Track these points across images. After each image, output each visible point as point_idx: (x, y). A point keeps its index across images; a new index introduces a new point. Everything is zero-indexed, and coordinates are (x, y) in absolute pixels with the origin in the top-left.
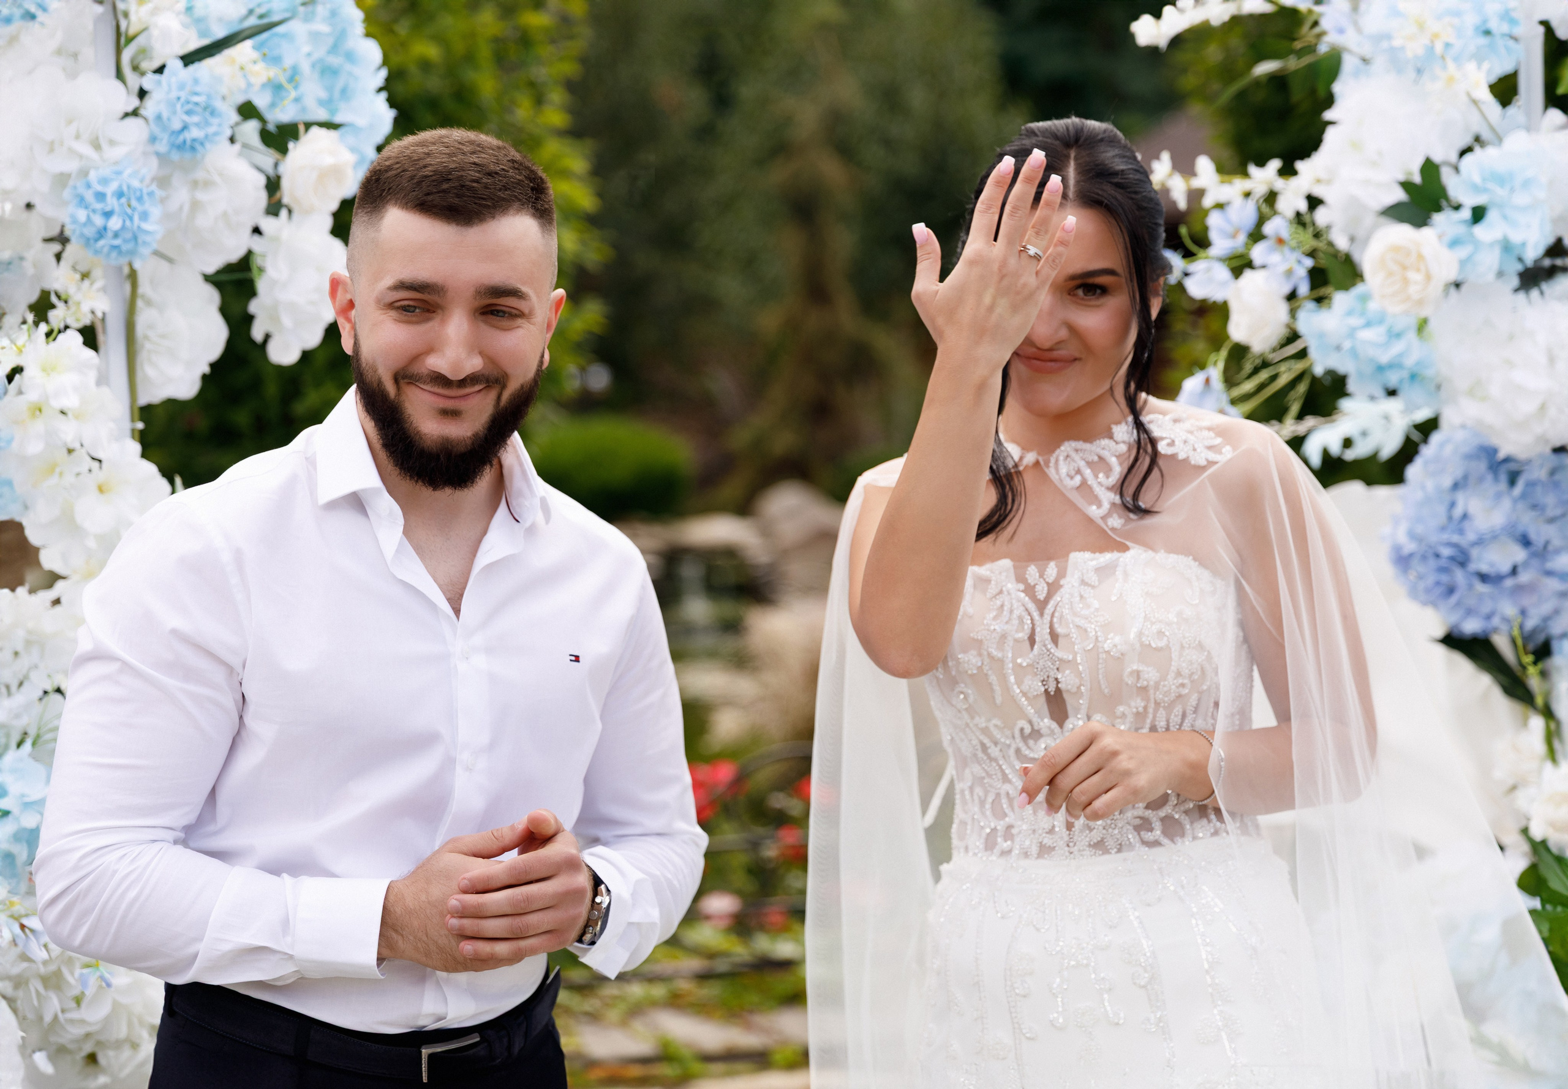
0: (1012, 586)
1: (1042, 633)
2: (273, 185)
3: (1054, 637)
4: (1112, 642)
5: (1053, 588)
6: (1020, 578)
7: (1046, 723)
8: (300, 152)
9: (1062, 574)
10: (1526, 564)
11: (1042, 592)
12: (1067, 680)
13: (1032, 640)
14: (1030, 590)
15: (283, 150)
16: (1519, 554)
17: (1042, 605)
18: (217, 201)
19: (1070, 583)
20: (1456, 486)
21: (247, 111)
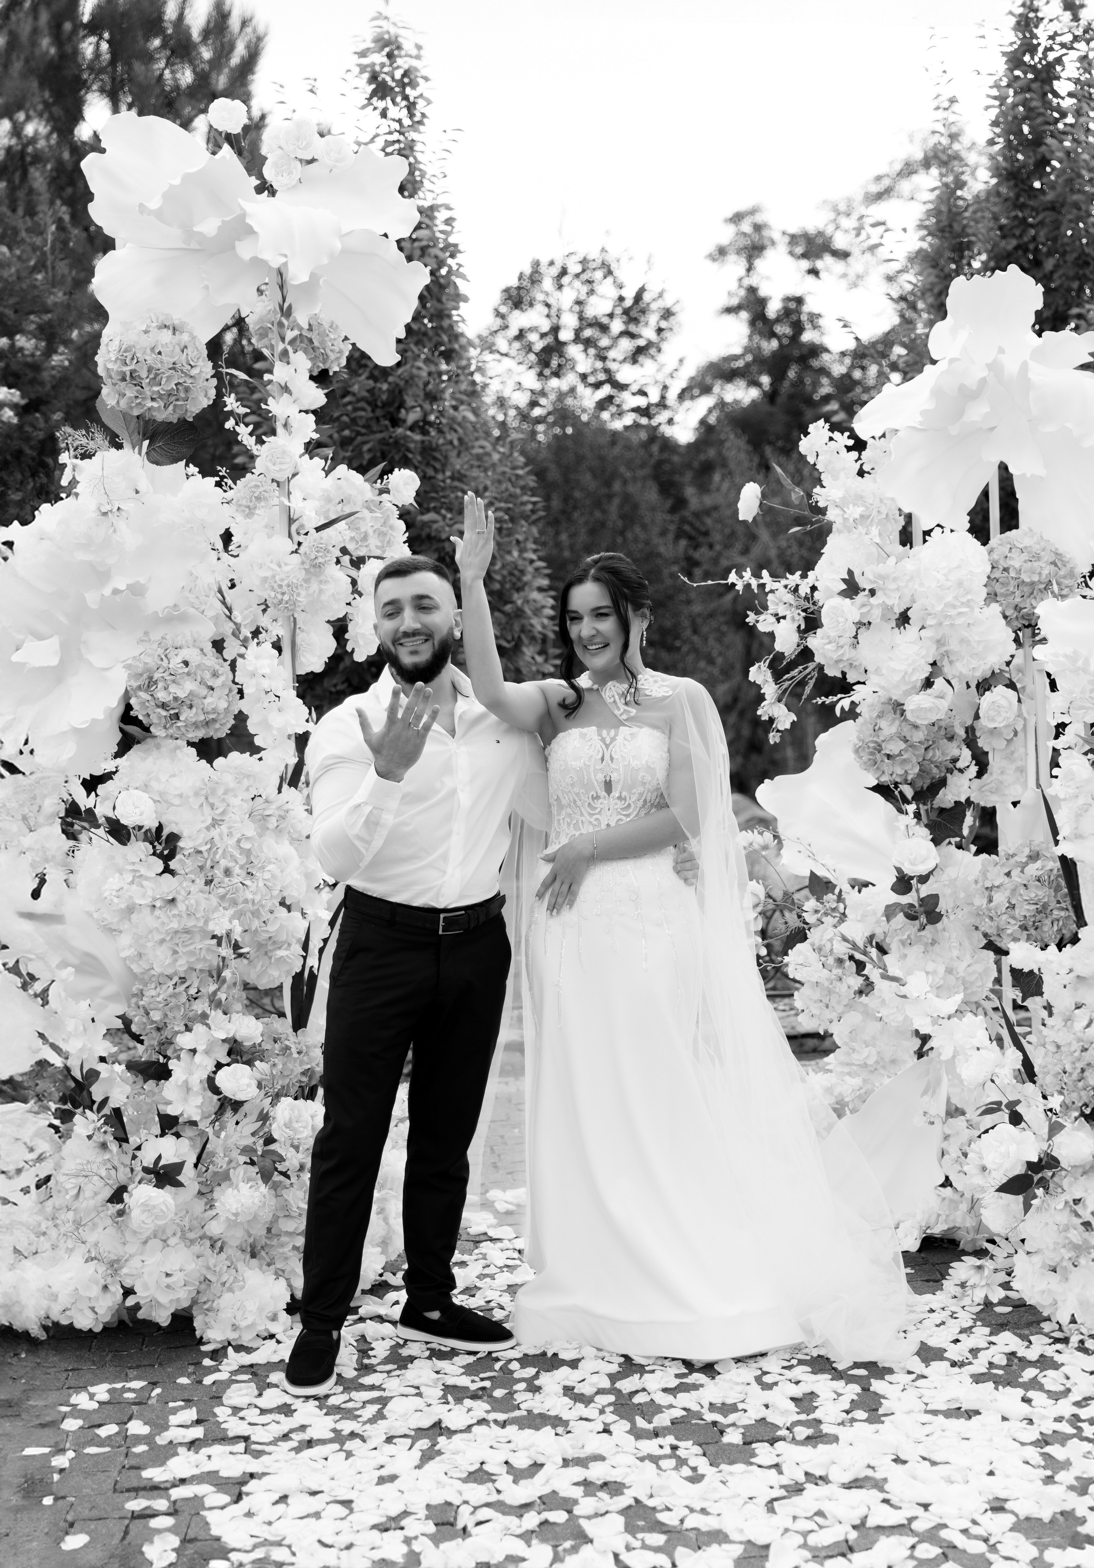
0: (596, 738)
1: (607, 757)
2: (354, 582)
3: (612, 759)
4: (635, 763)
5: (613, 739)
6: (600, 735)
7: (603, 794)
8: (364, 569)
9: (616, 735)
10: (906, 750)
11: (608, 741)
12: (614, 777)
13: (603, 759)
14: (603, 740)
15: (359, 568)
16: (903, 746)
17: (607, 746)
18: (330, 589)
19: (620, 738)
20: (879, 717)
21: (344, 551)
